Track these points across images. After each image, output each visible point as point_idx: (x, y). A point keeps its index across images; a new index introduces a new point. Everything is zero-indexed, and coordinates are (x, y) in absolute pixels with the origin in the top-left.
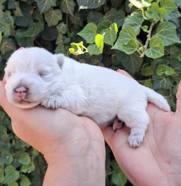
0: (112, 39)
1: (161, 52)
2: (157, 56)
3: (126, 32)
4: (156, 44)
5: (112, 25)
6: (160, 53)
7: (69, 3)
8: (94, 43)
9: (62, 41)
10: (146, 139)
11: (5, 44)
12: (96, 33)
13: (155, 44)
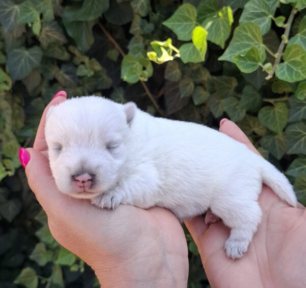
0: (222, 34)
1: (303, 70)
2: (295, 79)
3: (245, 30)
4: (295, 57)
5: (224, 8)
6: (301, 73)
8: (191, 41)
9: (139, 28)
10: (253, 247)
11: (47, 31)
12: (195, 22)
13: (294, 55)
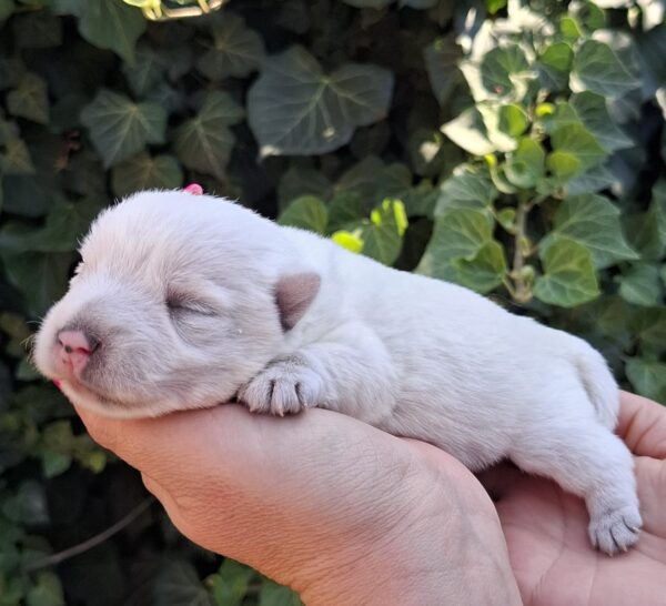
0: (382, 253)
1: (587, 285)
3: (455, 223)
4: (565, 263)
6: (583, 291)
7: (212, 134)
13: (564, 260)
